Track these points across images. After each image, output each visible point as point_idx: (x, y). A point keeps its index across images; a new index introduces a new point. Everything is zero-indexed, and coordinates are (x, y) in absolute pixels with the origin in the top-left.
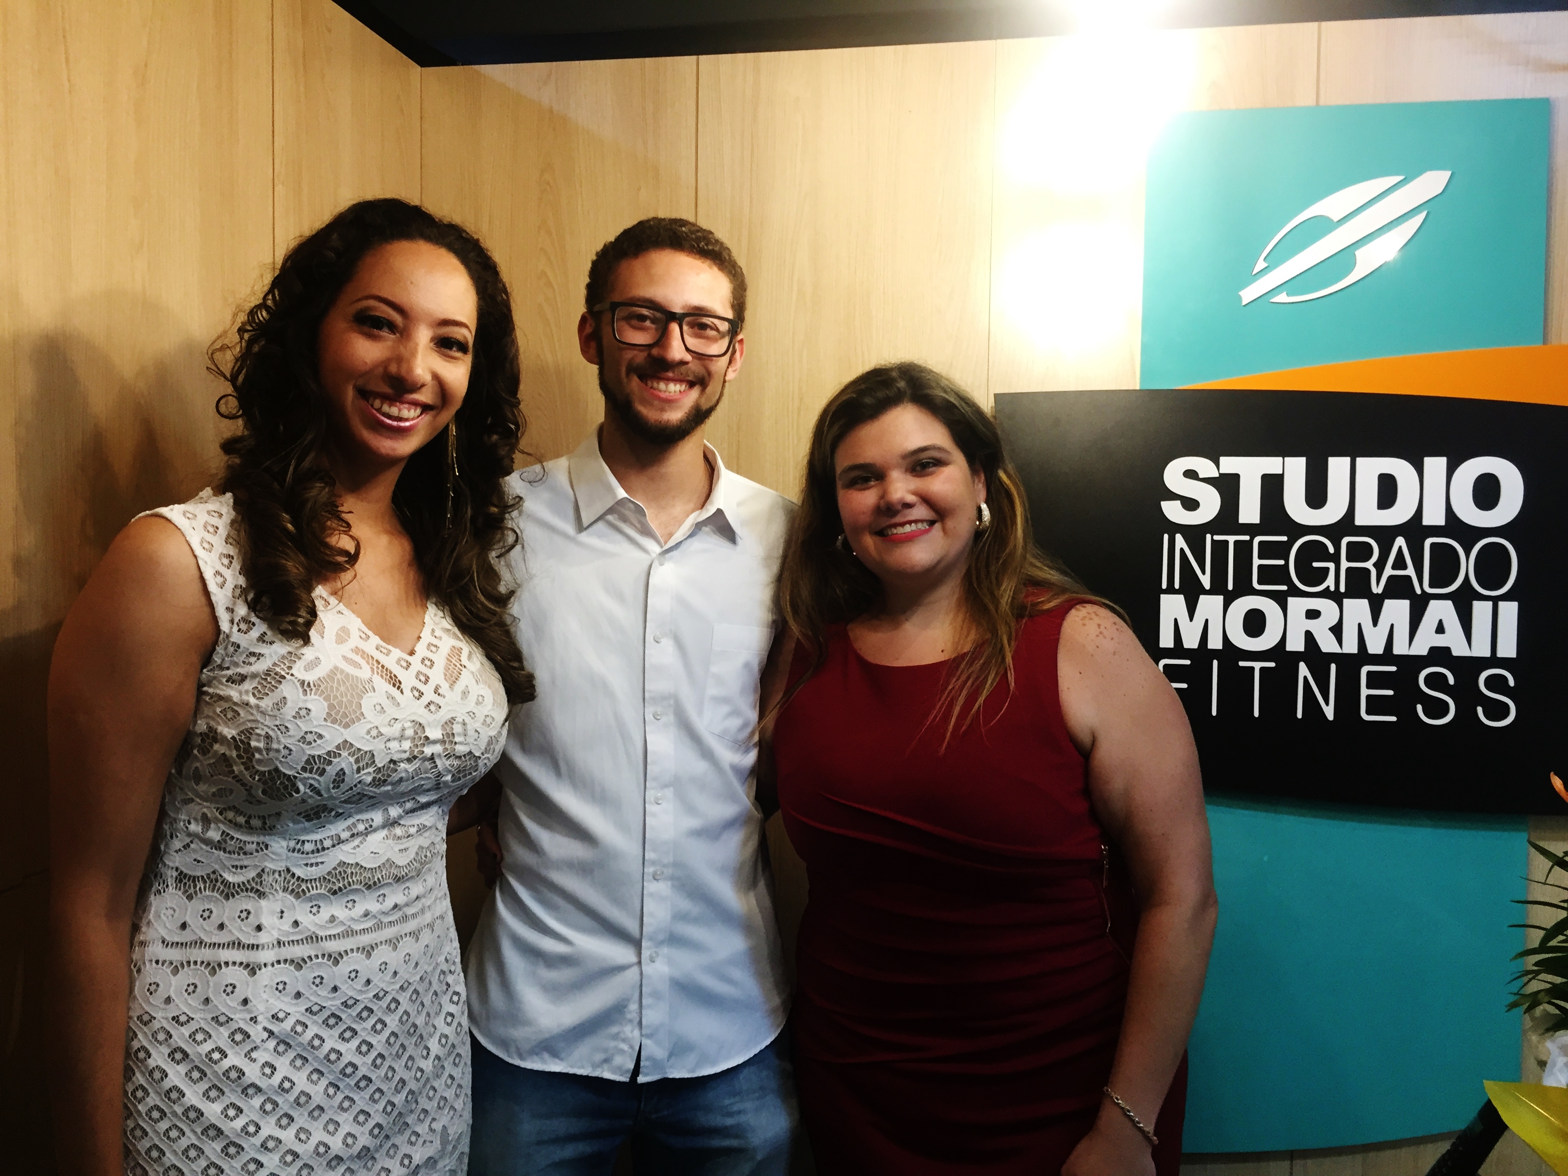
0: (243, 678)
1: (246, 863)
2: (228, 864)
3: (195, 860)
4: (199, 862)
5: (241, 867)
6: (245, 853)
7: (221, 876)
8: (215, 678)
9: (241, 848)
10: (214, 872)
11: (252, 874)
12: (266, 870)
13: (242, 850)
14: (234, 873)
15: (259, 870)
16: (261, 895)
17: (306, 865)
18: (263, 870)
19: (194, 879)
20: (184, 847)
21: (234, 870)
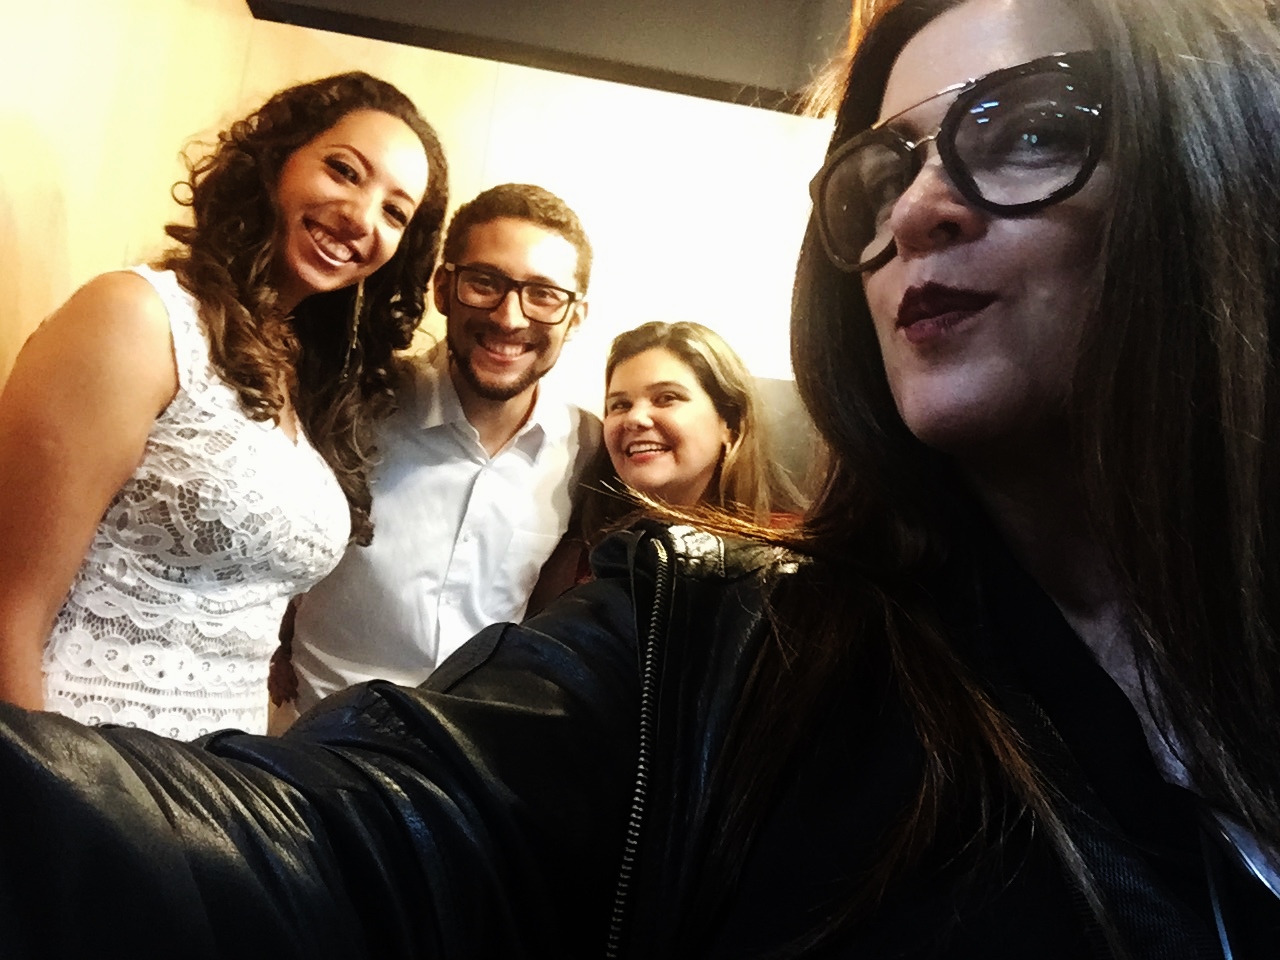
0: (194, 433)
1: (157, 612)
2: (140, 610)
3: (107, 603)
4: (110, 604)
5: (152, 615)
6: (158, 602)
7: (131, 622)
8: (164, 430)
9: (154, 597)
10: (124, 617)
11: (160, 623)
12: (175, 622)
13: (155, 598)
14: (144, 620)
15: (168, 620)
16: (166, 643)
17: (208, 623)
18: (172, 621)
19: (102, 621)
20: (97, 589)
21: (144, 617)
